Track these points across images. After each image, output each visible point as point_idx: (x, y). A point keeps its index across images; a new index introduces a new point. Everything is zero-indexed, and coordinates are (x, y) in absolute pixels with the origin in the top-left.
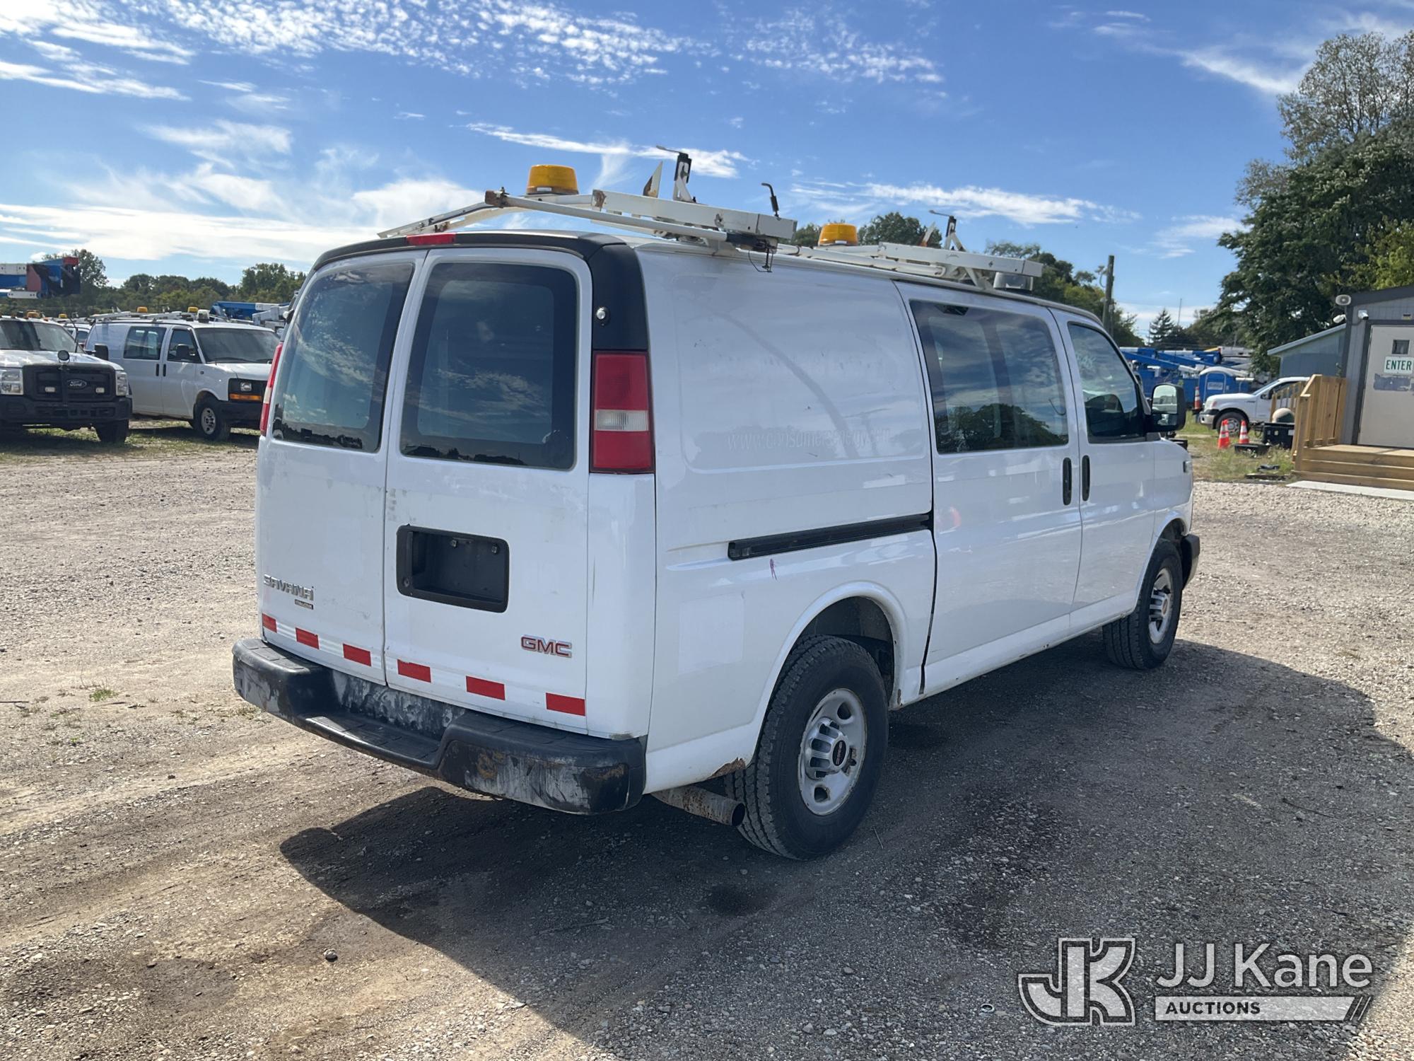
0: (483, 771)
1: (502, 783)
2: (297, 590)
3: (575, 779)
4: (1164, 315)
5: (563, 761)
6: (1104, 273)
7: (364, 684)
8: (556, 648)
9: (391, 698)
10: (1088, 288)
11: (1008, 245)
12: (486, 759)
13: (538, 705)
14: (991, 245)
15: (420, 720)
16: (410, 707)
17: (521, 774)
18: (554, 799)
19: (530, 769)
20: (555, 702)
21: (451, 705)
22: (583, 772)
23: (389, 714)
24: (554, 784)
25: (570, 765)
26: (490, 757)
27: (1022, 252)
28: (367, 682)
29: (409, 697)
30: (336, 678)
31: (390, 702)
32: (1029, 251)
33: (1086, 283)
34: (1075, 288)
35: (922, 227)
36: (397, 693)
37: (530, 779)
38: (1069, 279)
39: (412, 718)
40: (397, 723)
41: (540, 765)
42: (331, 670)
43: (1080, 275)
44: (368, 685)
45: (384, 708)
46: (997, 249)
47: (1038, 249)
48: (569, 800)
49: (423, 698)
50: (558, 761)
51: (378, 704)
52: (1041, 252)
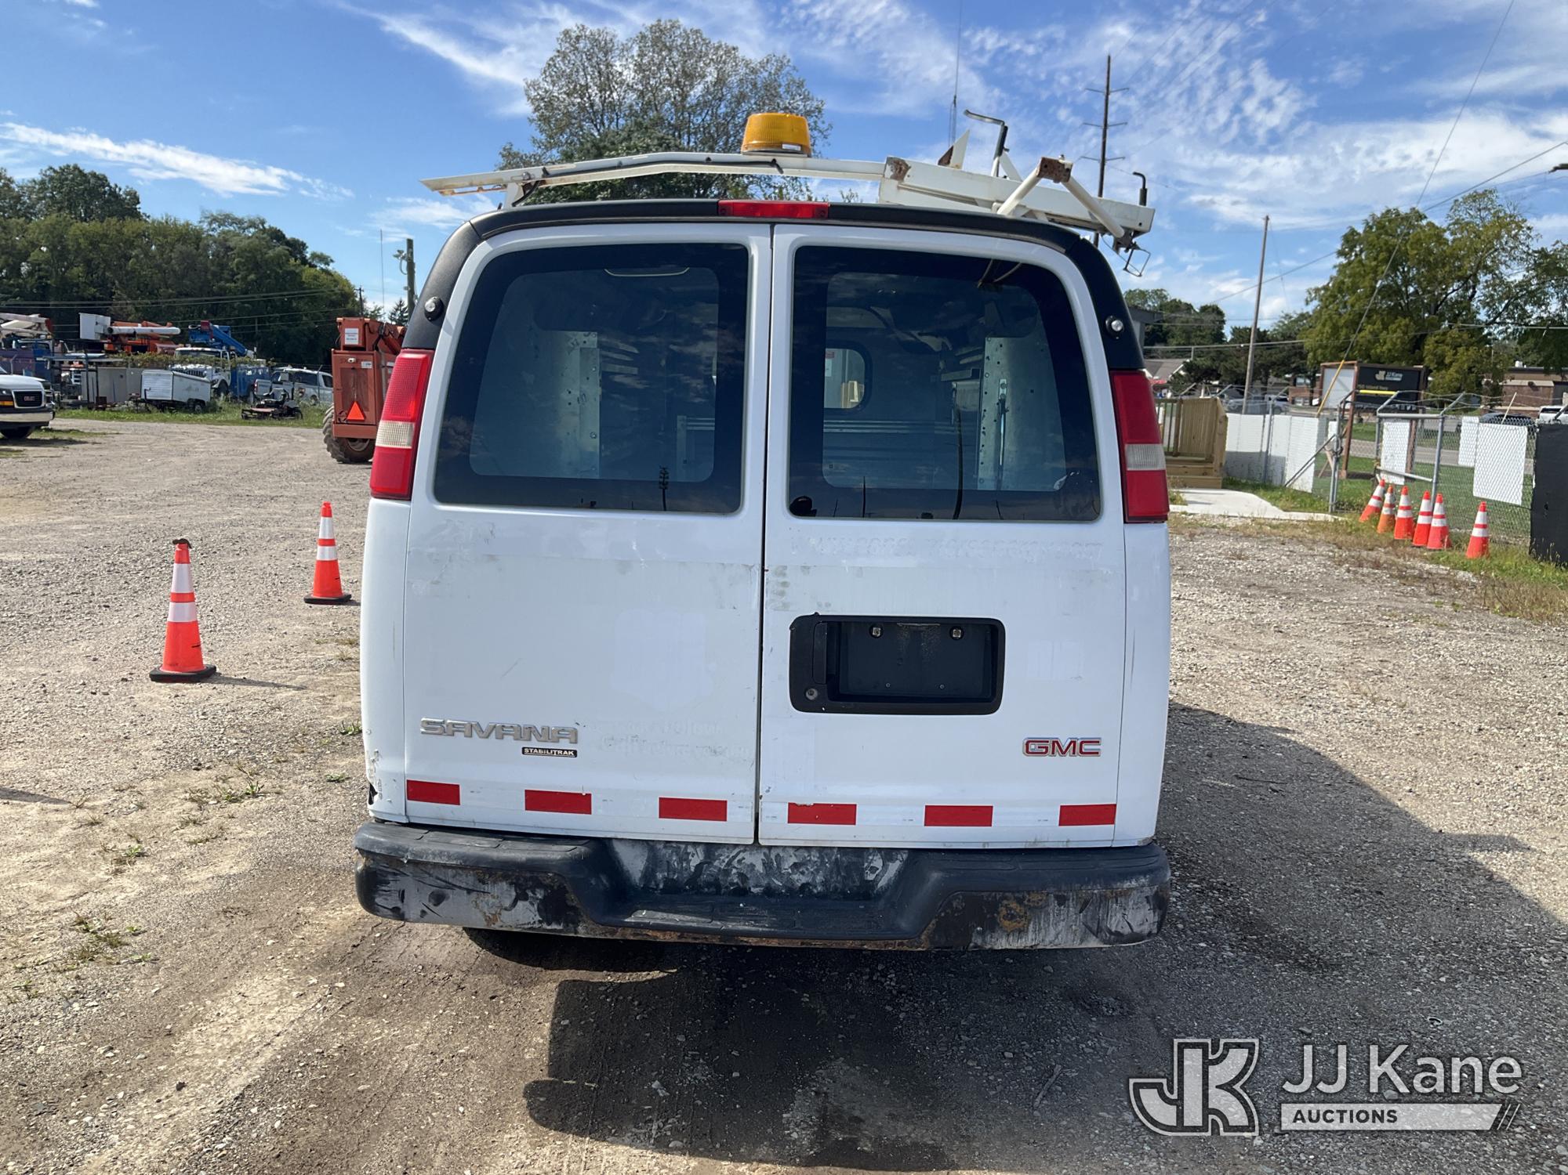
0: (1007, 923)
1: (1036, 931)
2: (524, 732)
3: (1148, 902)
4: (401, 305)
5: (1134, 884)
6: (403, 258)
7: (690, 849)
8: (1081, 747)
9: (756, 860)
10: (327, 272)
11: (227, 216)
12: (1014, 905)
13: (1046, 824)
14: (208, 215)
15: (819, 878)
16: (795, 866)
17: (1071, 913)
18: (1117, 934)
19: (1086, 903)
20: (1071, 815)
21: (880, 850)
22: (1157, 892)
23: (751, 883)
24: (1119, 915)
25: (1143, 886)
26: (1020, 901)
27: (246, 225)
28: (695, 844)
29: (791, 852)
30: (621, 850)
31: (752, 866)
32: (252, 224)
33: (323, 266)
34: (312, 270)
35: (112, 185)
36: (766, 851)
37: (1085, 916)
38: (304, 261)
39: (799, 879)
40: (769, 891)
41: (1101, 896)
42: (610, 839)
43: (314, 256)
44: (700, 850)
45: (741, 875)
46: (215, 220)
47: (263, 223)
48: (1136, 929)
49: (821, 849)
50: (1127, 885)
51: (727, 872)
52: (266, 226)
